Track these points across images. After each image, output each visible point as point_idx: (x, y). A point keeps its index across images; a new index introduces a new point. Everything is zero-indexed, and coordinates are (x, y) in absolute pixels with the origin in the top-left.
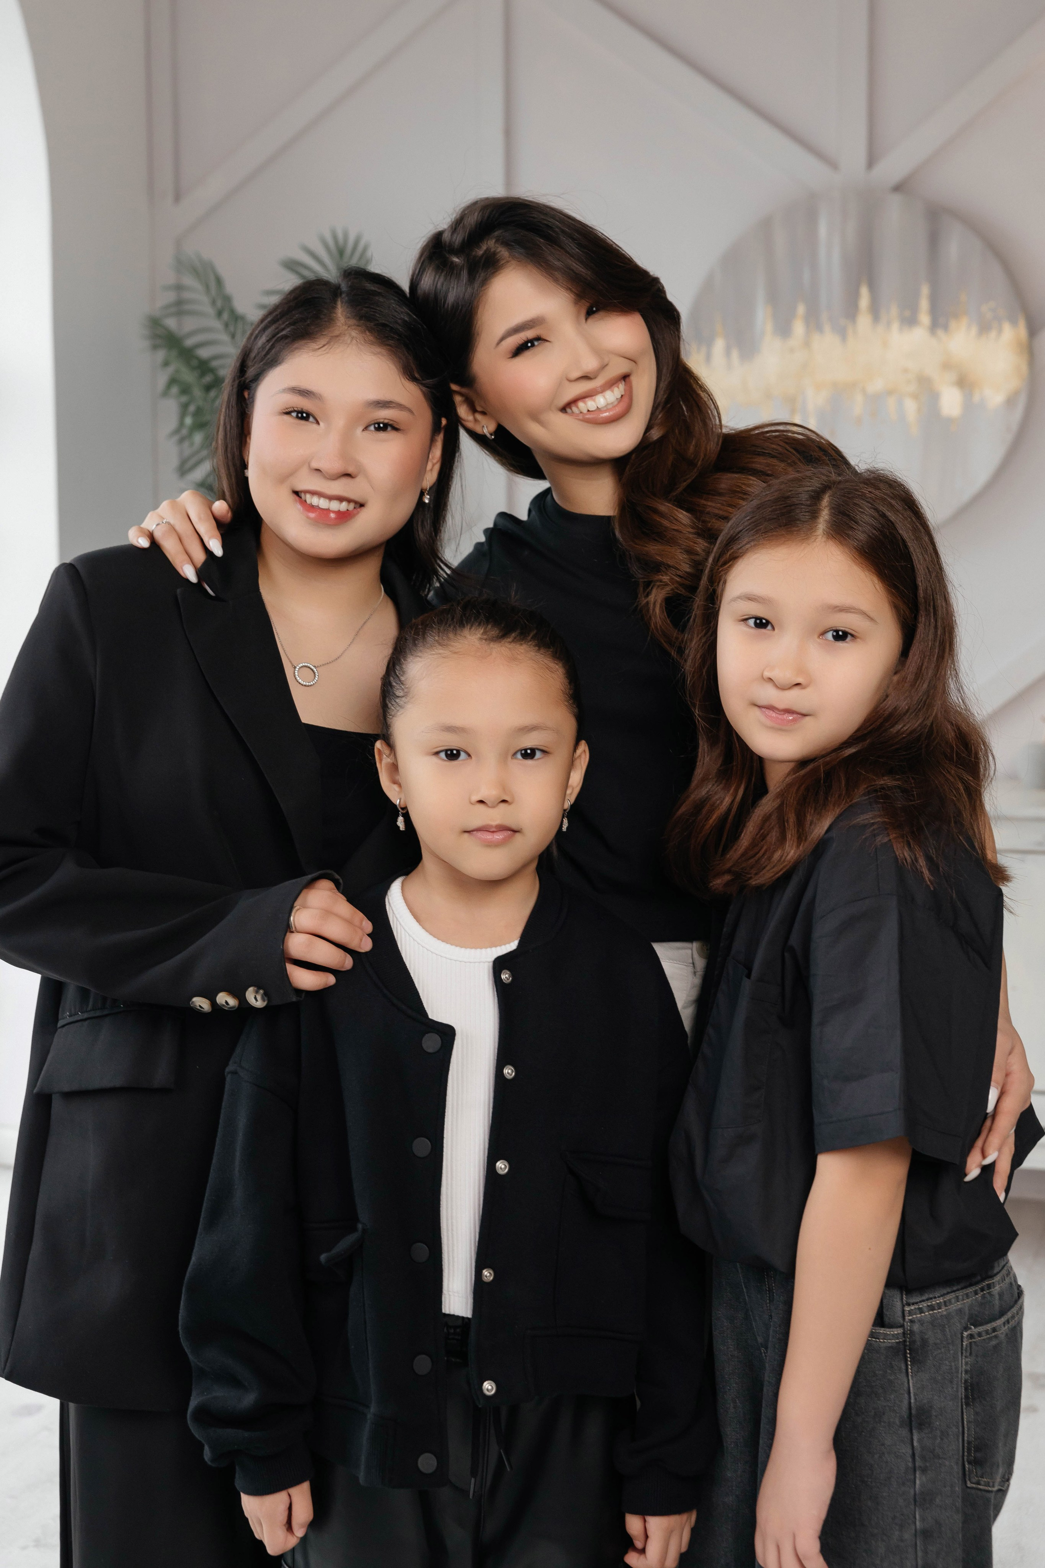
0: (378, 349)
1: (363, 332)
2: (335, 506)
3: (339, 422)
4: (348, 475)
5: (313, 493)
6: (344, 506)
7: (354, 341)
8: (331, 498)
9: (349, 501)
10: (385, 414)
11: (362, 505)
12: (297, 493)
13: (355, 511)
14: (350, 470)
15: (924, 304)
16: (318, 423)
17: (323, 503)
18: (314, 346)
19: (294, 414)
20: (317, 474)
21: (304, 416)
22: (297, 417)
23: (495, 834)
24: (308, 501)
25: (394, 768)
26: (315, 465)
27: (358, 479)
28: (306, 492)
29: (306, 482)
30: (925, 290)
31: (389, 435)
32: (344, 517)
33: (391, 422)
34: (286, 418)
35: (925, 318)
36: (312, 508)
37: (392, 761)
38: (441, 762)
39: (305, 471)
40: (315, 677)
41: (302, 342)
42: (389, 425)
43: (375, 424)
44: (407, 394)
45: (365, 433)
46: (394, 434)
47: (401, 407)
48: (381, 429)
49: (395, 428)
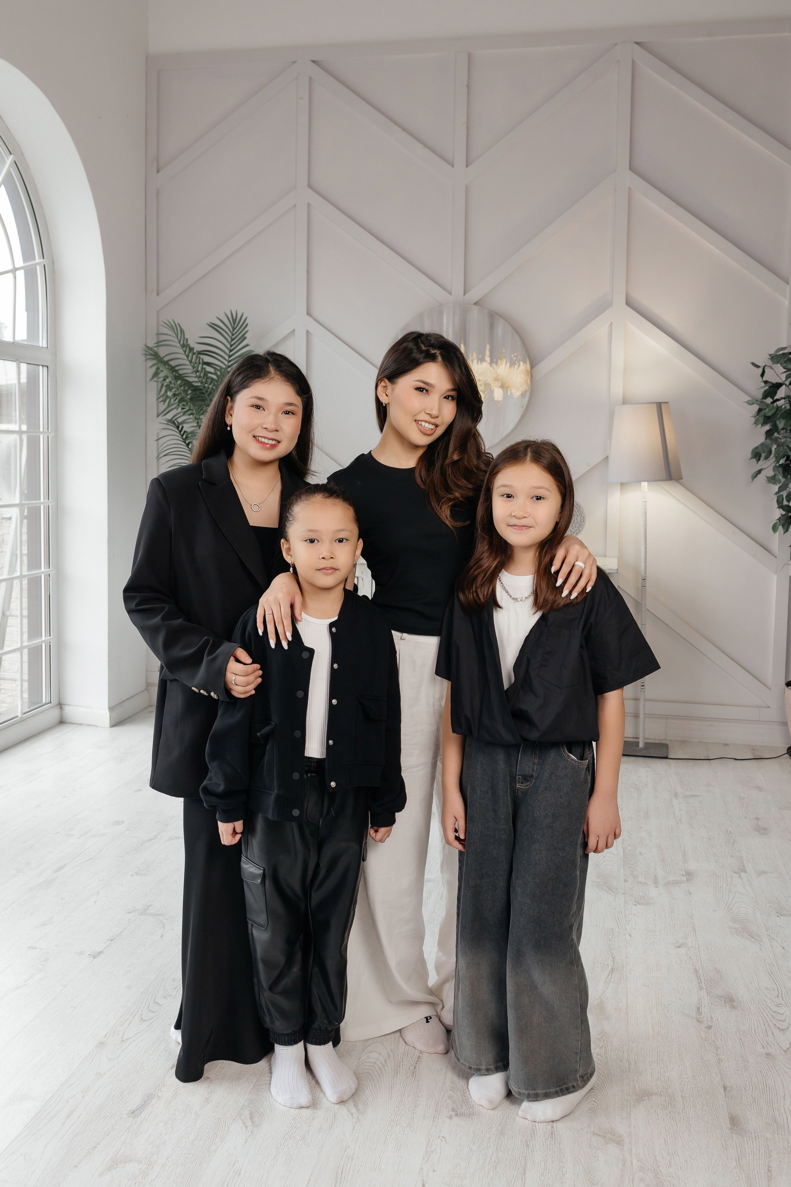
0: (288, 384)
1: (281, 377)
2: (271, 442)
3: (273, 410)
4: (277, 431)
5: (262, 437)
6: (273, 443)
7: (279, 380)
8: (269, 439)
9: (276, 440)
10: (289, 408)
11: (280, 442)
12: (255, 437)
13: (277, 444)
14: (278, 429)
15: (488, 353)
16: (265, 411)
17: (266, 441)
18: (264, 381)
19: (255, 407)
20: (265, 430)
21: (258, 407)
22: (256, 407)
23: (328, 570)
24: (260, 440)
25: (289, 549)
26: (264, 426)
27: (280, 432)
28: (258, 436)
29: (260, 432)
30: (488, 347)
31: (290, 416)
32: (273, 447)
34: (252, 408)
35: (488, 359)
36: (260, 442)
37: (288, 547)
38: (308, 544)
39: (260, 428)
40: (260, 507)
41: (258, 379)
42: (291, 412)
43: (286, 412)
44: (297, 401)
45: (282, 415)
46: (292, 415)
47: (295, 405)
48: (288, 414)
49: (293, 413)
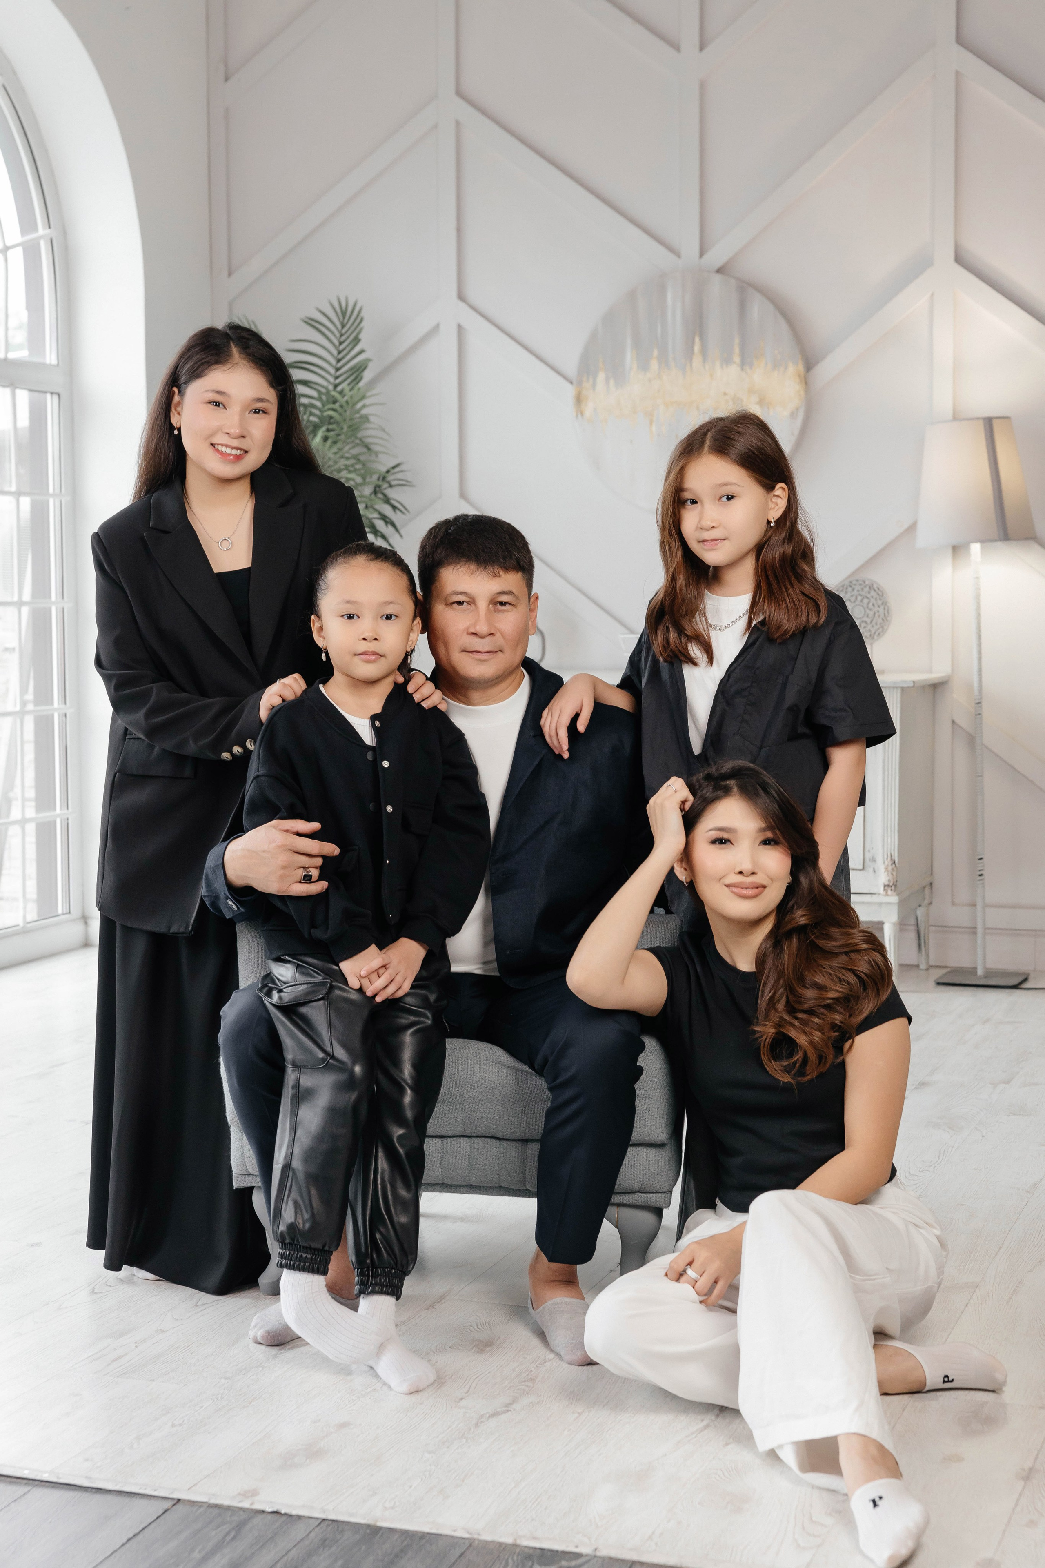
0: (257, 371)
1: (248, 362)
2: (234, 452)
3: (237, 407)
4: (243, 437)
5: (222, 446)
6: (239, 452)
7: (245, 366)
8: (233, 448)
9: (241, 449)
10: (259, 405)
11: (246, 452)
12: (212, 445)
13: (245, 455)
14: (245, 434)
15: (737, 349)
16: (226, 409)
17: (228, 451)
18: (224, 368)
19: (212, 403)
20: (227, 435)
21: (218, 404)
22: (214, 405)
23: (371, 656)
24: (220, 449)
25: (321, 629)
26: (226, 431)
27: (246, 439)
28: (218, 444)
29: (219, 439)
31: (261, 415)
32: (238, 458)
33: (261, 409)
34: (209, 405)
35: (737, 359)
36: (221, 453)
37: (319, 625)
38: (345, 620)
39: (220, 433)
40: (230, 544)
41: (217, 366)
42: (261, 410)
43: (255, 410)
44: (270, 395)
45: (250, 415)
46: (264, 415)
47: (268, 401)
48: (258, 413)
49: (264, 412)
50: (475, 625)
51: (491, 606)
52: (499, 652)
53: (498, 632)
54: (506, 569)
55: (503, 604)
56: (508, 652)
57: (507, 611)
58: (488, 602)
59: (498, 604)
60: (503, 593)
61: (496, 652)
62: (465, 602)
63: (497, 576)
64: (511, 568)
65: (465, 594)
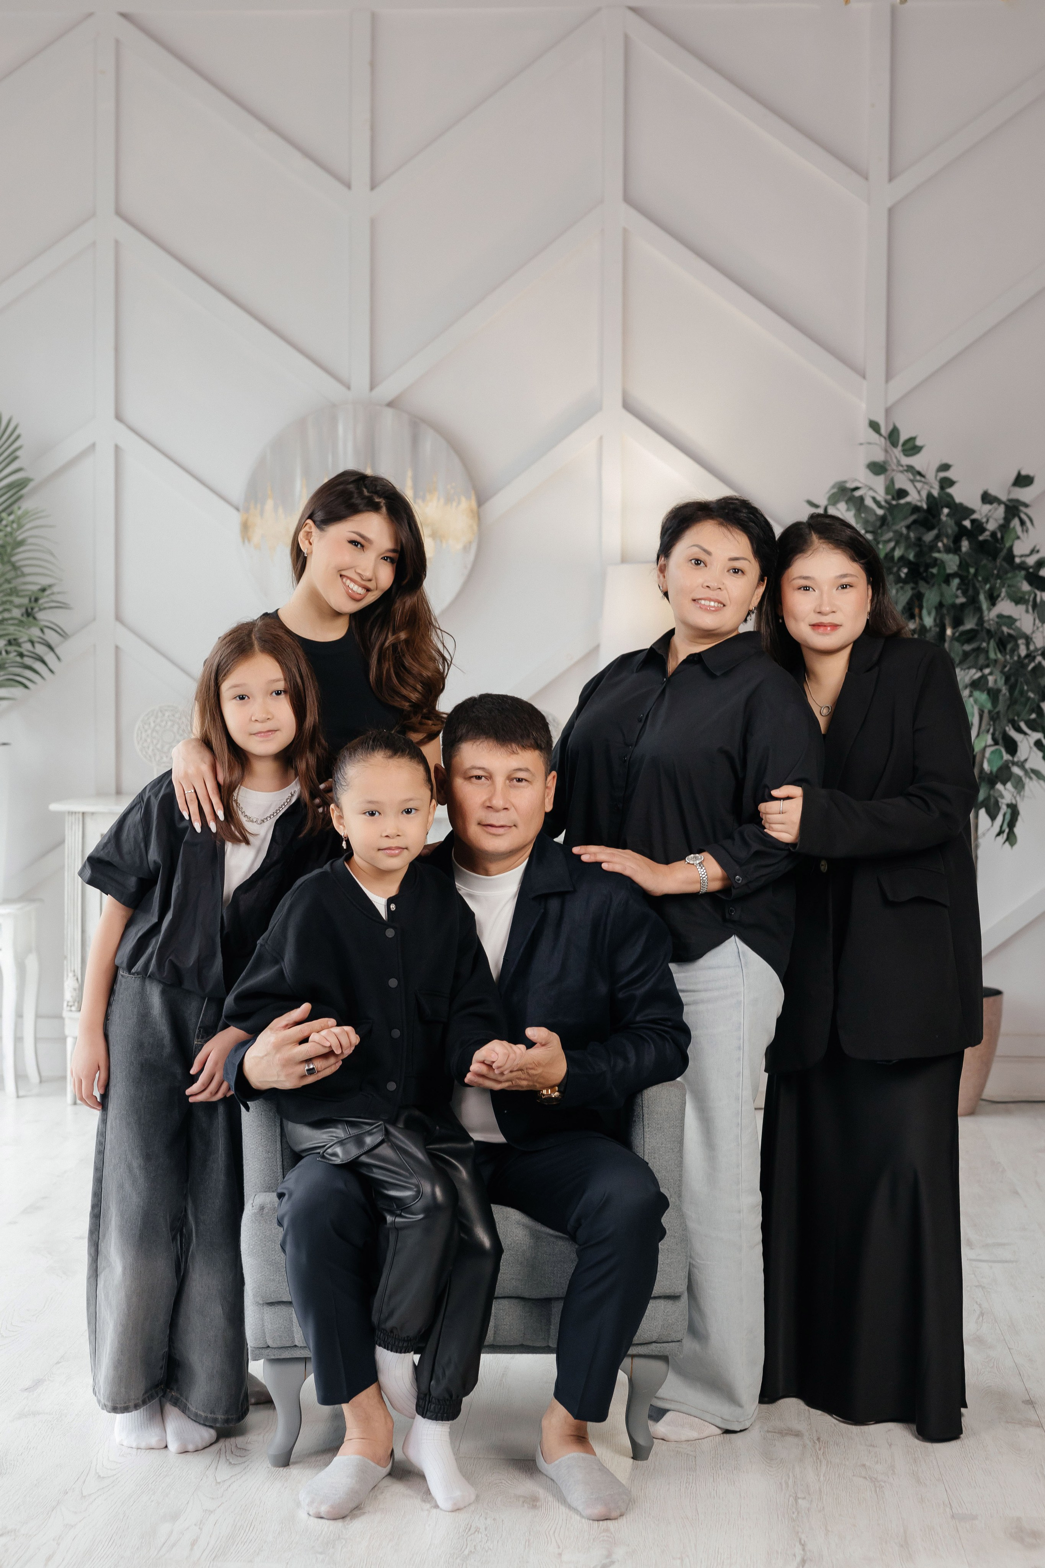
15: (409, 483)
23: (394, 850)
25: (341, 818)
37: (339, 814)
50: (490, 799)
51: (507, 781)
52: (514, 827)
53: (513, 808)
54: (524, 747)
55: (519, 780)
56: (521, 826)
57: (523, 787)
58: (505, 778)
59: (515, 780)
60: (520, 770)
61: (510, 827)
62: (484, 776)
63: (515, 753)
64: (529, 747)
65: (483, 769)
